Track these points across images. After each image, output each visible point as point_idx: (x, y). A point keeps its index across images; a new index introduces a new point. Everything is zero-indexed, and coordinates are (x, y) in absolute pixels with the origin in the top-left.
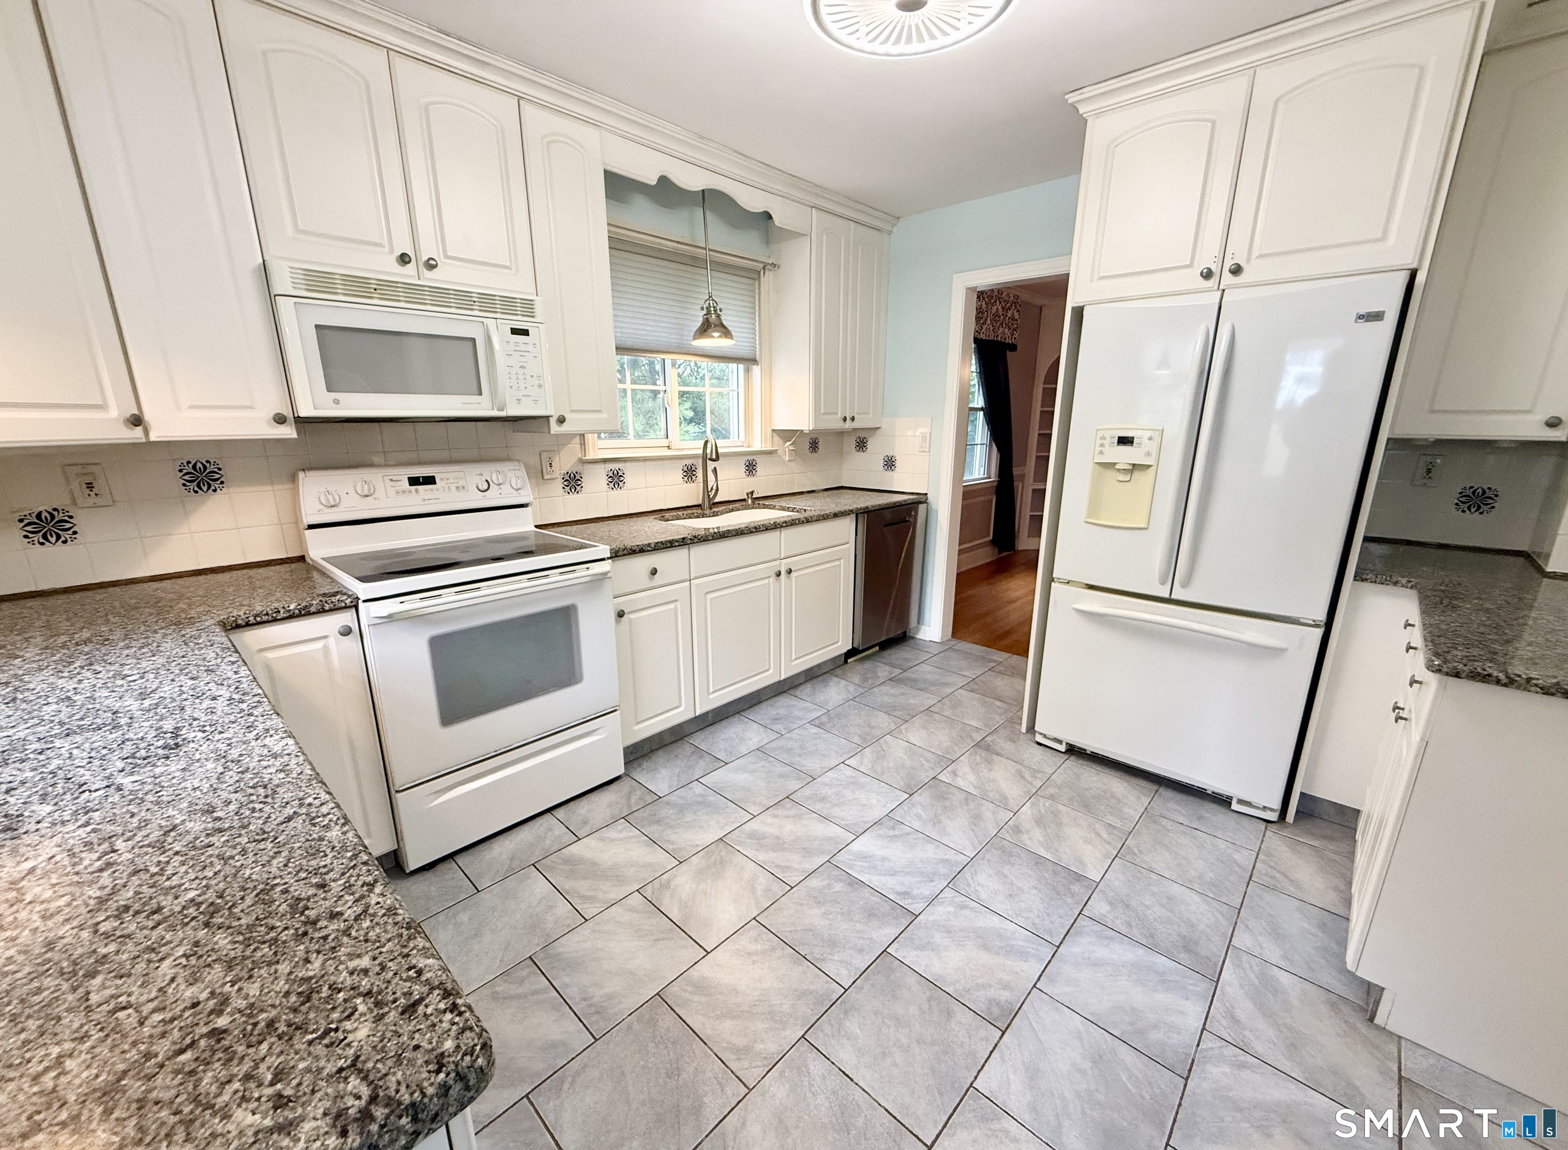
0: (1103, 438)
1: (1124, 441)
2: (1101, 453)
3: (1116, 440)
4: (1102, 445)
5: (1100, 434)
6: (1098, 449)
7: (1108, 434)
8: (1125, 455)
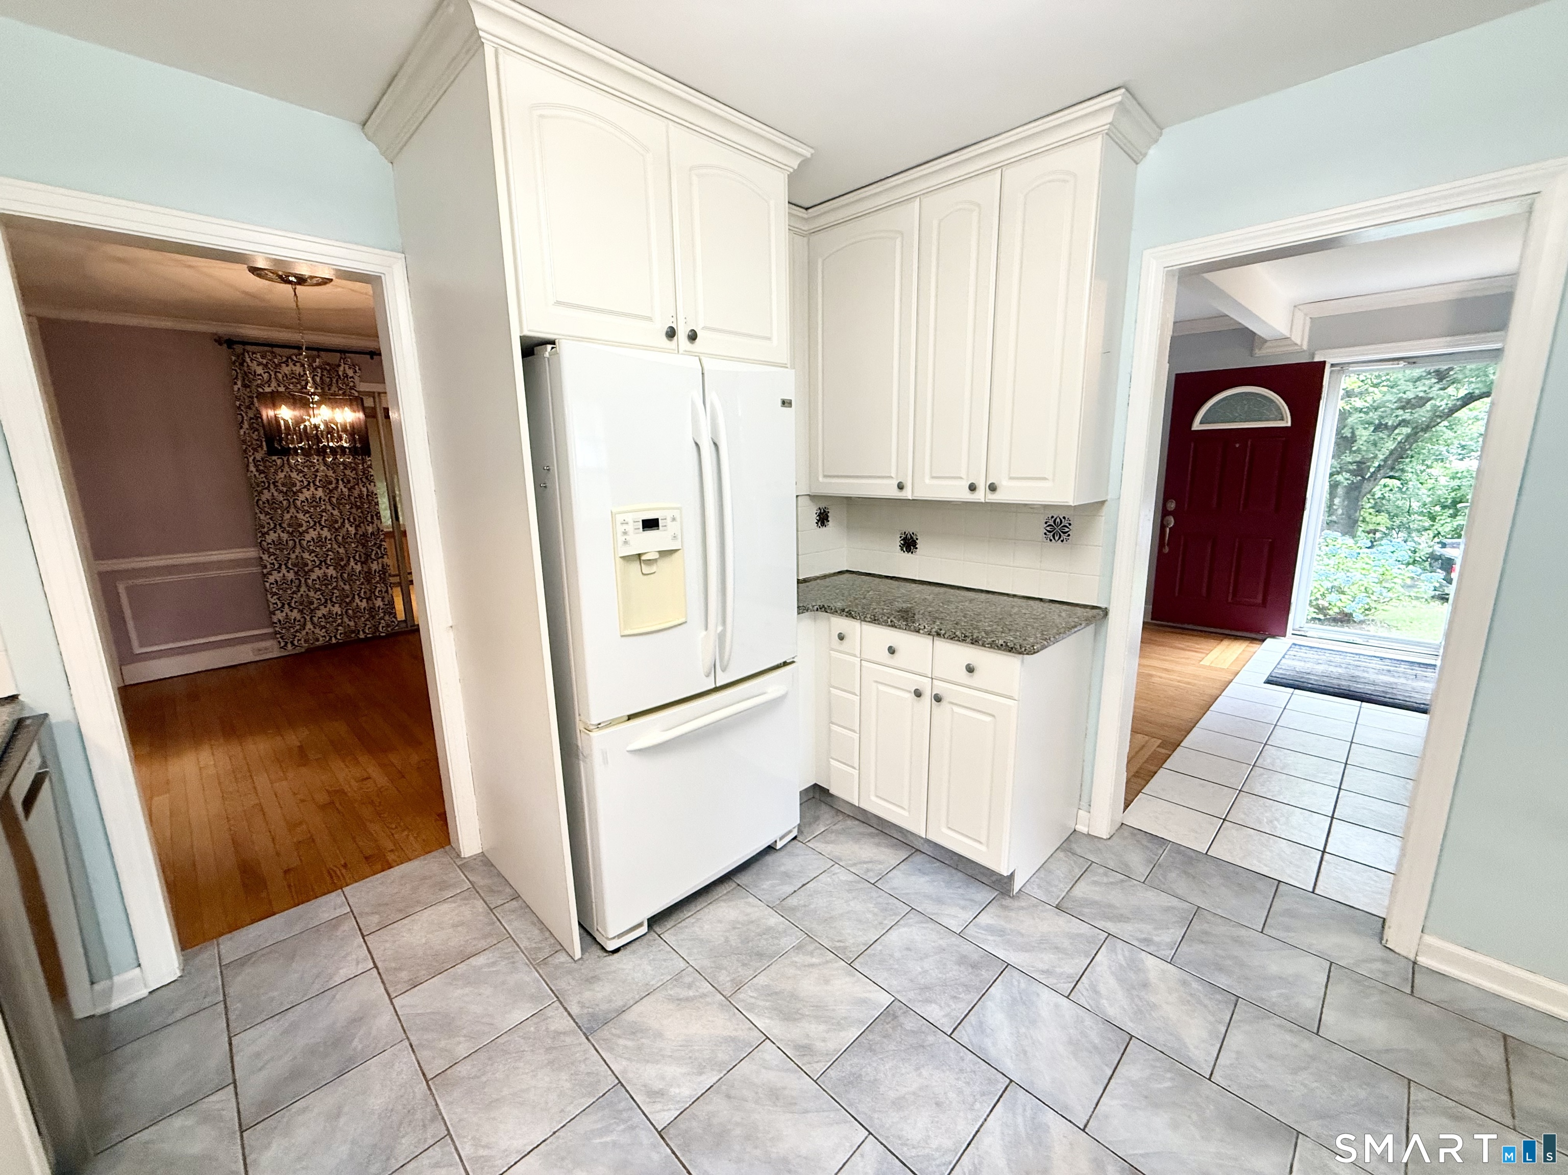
0: (625, 523)
1: (650, 524)
2: (626, 542)
3: (640, 525)
4: (625, 533)
5: (620, 518)
6: (621, 539)
7: (630, 518)
8: (651, 542)
